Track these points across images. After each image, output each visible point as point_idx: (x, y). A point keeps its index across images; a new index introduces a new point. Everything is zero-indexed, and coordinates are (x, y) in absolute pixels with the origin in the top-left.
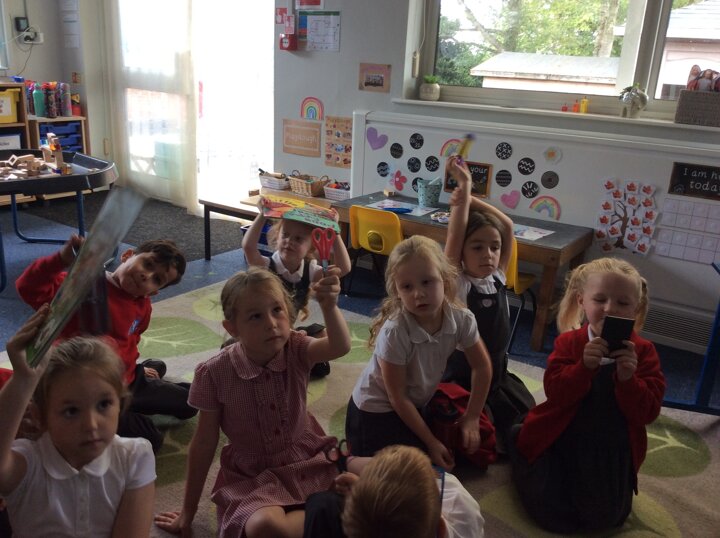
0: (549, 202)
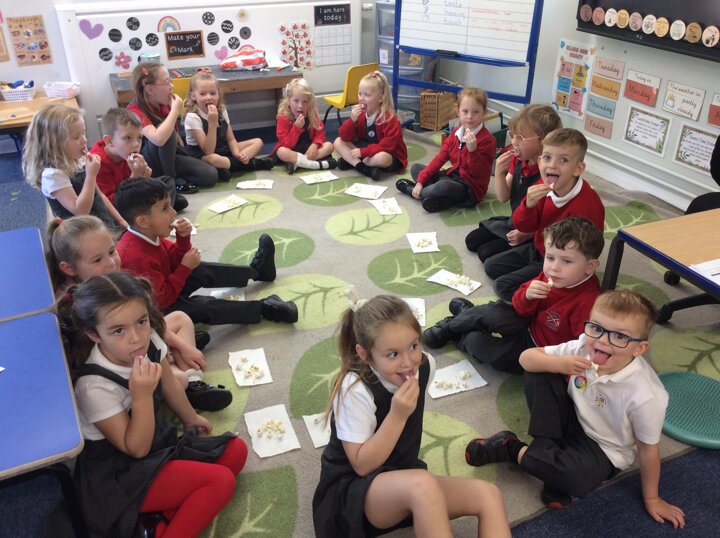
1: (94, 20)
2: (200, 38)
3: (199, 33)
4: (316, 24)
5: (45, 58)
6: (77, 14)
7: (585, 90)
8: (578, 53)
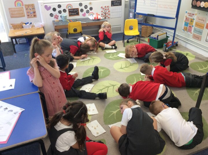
0: (92, 13)
1: (48, 5)
2: (78, 10)
3: (78, 9)
4: (112, 6)
5: (35, 16)
6: (44, 4)
7: (193, 26)
8: (191, 15)
